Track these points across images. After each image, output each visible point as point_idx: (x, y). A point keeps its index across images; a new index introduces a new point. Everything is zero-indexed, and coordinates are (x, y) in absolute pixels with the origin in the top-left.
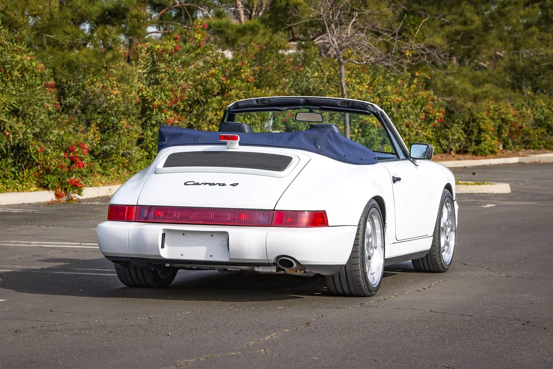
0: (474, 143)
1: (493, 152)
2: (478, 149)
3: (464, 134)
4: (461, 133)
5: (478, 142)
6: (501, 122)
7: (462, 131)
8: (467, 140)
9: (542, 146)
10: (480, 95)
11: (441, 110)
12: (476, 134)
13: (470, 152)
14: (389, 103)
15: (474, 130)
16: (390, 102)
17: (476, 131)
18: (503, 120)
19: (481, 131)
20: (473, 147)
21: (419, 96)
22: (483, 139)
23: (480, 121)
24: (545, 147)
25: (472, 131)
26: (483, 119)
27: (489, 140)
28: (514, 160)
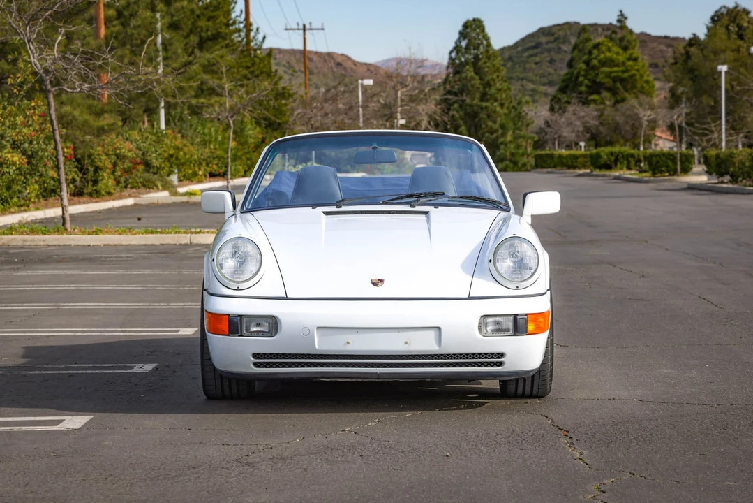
0: (90, 183)
1: (109, 193)
2: (95, 190)
3: (78, 173)
4: (76, 172)
5: (95, 182)
6: (116, 158)
7: (76, 170)
8: (83, 179)
9: (140, 184)
10: (106, 127)
11: (68, 145)
12: (91, 173)
13: (87, 193)
14: (22, 138)
15: (89, 168)
16: (23, 136)
17: (91, 169)
18: (117, 155)
19: (97, 169)
20: (90, 188)
21: (46, 129)
22: (100, 178)
23: (95, 158)
24: (144, 186)
25: (87, 169)
26: (99, 155)
27: (107, 181)
28: (130, 202)
